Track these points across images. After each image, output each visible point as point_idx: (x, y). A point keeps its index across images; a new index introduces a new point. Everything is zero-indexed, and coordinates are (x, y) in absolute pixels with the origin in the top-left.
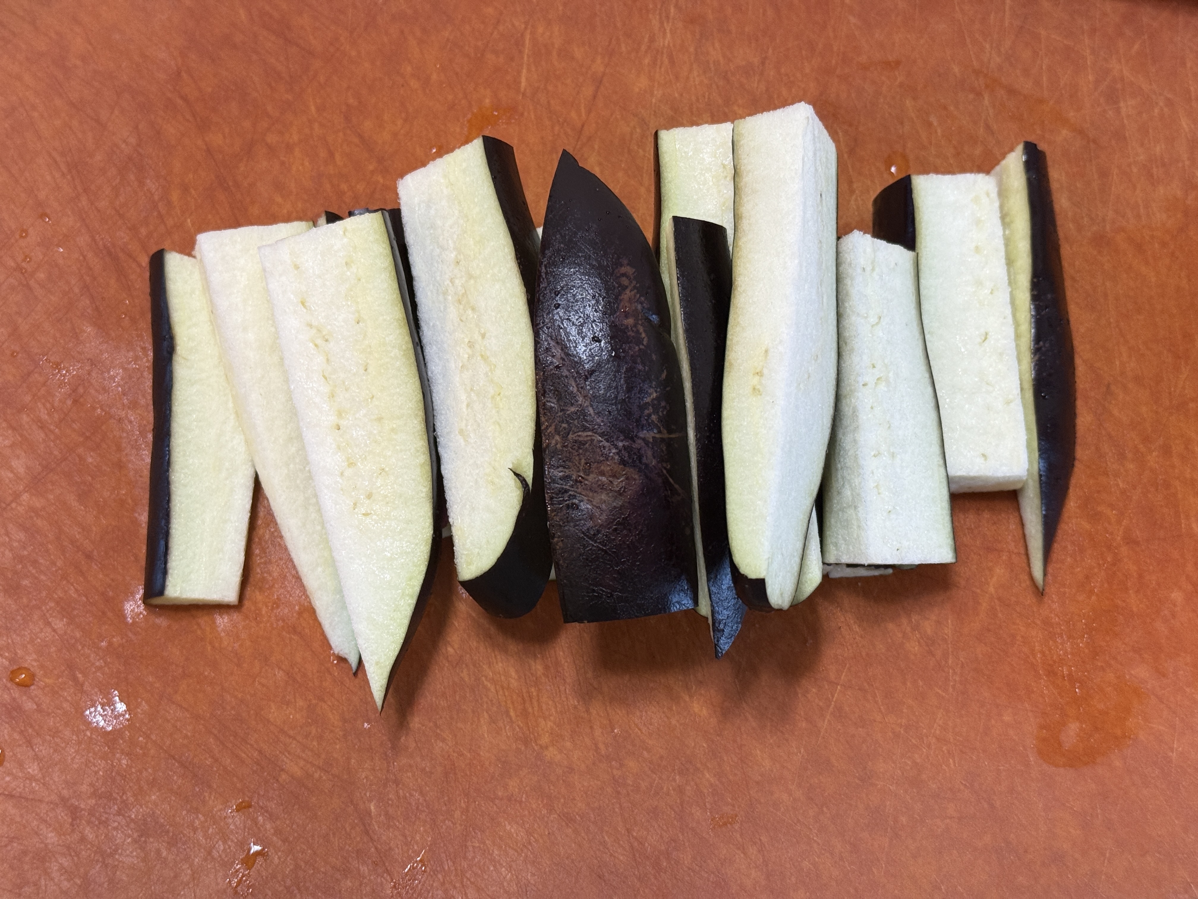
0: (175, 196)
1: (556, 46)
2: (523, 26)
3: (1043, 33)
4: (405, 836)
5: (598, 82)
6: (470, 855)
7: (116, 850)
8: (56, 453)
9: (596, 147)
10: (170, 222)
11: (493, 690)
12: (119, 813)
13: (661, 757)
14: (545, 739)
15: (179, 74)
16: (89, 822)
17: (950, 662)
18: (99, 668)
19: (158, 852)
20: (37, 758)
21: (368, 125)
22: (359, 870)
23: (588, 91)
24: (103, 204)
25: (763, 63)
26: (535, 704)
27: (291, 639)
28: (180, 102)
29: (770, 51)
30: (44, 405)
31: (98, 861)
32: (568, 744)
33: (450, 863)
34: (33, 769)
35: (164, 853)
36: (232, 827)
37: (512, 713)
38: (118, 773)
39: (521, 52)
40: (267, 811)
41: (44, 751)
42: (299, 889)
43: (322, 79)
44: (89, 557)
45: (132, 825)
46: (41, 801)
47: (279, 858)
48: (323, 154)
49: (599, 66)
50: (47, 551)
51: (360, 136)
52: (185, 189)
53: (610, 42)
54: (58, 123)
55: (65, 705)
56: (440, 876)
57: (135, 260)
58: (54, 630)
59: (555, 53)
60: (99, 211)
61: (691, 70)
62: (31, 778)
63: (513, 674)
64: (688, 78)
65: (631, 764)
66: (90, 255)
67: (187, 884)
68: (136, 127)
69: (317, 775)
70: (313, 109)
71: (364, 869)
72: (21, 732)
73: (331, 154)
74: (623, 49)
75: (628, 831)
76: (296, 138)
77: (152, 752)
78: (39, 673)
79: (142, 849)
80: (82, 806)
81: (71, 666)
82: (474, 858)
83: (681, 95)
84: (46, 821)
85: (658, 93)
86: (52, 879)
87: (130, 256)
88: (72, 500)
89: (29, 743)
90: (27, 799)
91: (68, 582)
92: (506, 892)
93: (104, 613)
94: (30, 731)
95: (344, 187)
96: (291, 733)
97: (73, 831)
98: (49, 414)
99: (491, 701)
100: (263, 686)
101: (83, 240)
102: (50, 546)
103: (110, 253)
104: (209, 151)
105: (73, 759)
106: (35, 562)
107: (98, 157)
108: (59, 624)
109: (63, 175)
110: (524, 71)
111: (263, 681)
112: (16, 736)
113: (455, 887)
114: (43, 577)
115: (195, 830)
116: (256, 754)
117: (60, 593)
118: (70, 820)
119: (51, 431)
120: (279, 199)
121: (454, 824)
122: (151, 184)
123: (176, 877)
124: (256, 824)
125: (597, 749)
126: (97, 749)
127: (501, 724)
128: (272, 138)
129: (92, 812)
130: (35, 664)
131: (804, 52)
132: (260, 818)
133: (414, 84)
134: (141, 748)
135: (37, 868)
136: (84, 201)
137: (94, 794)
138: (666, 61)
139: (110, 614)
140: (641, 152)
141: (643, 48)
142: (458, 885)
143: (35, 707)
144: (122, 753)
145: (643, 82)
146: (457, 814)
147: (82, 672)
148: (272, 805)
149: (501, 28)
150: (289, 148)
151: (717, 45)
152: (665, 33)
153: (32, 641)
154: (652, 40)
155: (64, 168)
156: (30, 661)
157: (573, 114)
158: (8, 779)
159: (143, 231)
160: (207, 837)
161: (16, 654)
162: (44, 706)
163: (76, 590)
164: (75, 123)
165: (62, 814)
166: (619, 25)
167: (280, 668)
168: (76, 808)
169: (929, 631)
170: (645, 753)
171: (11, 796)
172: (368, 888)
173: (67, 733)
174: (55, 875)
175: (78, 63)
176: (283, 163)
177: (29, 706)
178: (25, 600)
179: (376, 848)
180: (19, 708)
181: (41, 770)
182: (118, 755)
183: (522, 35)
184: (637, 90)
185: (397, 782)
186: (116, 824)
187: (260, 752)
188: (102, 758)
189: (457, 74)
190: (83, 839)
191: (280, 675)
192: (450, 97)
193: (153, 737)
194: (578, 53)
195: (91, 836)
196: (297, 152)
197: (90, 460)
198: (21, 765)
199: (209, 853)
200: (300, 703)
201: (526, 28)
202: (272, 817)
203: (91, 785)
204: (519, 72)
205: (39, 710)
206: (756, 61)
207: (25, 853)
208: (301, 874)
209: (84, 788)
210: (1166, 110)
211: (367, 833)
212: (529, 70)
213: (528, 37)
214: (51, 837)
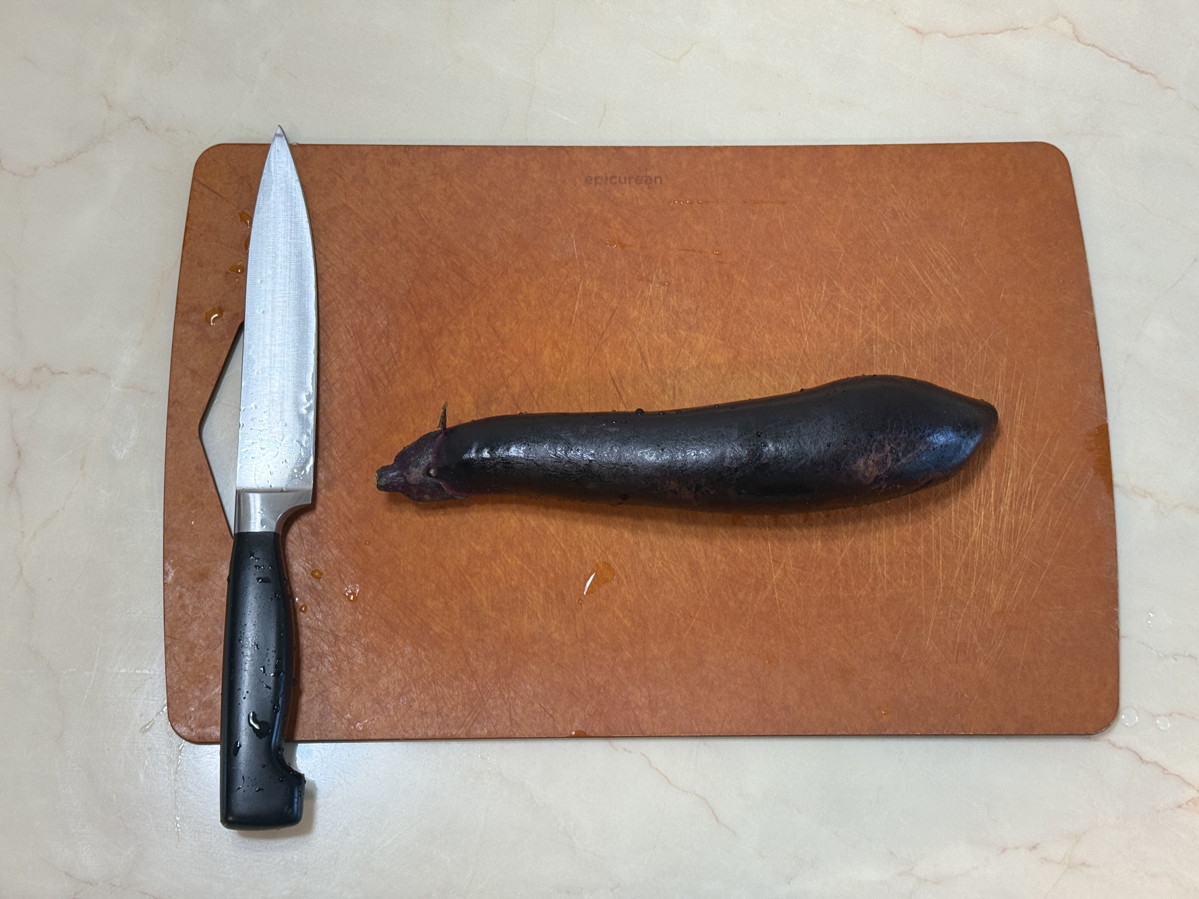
0: (403, 352)
1: (595, 291)
2: (579, 280)
3: (840, 306)
4: (484, 665)
5: (613, 311)
6: (513, 677)
7: (354, 656)
8: (339, 471)
9: (609, 344)
10: (399, 365)
11: (531, 603)
12: (357, 640)
13: (606, 643)
14: (553, 629)
15: (409, 290)
16: (343, 643)
17: (749, 613)
18: (352, 574)
19: (373, 659)
20: (321, 611)
21: (498, 323)
22: (462, 678)
23: (608, 315)
24: (369, 353)
25: (697, 309)
26: (550, 612)
27: (439, 570)
28: (409, 305)
29: (701, 303)
30: (335, 448)
31: (345, 661)
32: (564, 632)
33: (504, 680)
34: (320, 616)
35: (375, 660)
36: (406, 652)
37: (539, 615)
38: (357, 622)
39: (577, 293)
40: (422, 647)
41: (324, 608)
42: (434, 683)
43: (478, 299)
44: (350, 521)
45: (362, 646)
46: (322, 631)
47: (427, 668)
48: (475, 336)
49: (614, 304)
50: (332, 517)
51: (494, 329)
52: (408, 349)
53: (621, 292)
54: (351, 311)
55: (336, 589)
56: (499, 685)
57: (382, 382)
58: (333, 554)
59: (593, 295)
60: (367, 356)
61: (660, 309)
62: (318, 620)
63: (541, 597)
64: (658, 313)
65: (592, 644)
66: (361, 377)
67: (385, 675)
68: (387, 316)
69: (447, 633)
70: (472, 313)
71: (464, 678)
72: (315, 599)
73: (479, 337)
74: (628, 295)
75: (587, 674)
76: (463, 327)
77: (373, 614)
78: (325, 573)
79: (365, 657)
80: (340, 635)
81: (339, 572)
82: (514, 679)
83: (654, 321)
84: (323, 640)
85: (642, 320)
86: (324, 666)
87: (380, 380)
88: (345, 494)
89: (319, 604)
90: (315, 629)
91: (340, 532)
92: (528, 695)
93: (355, 549)
94: (319, 599)
95: (484, 354)
96: (436, 613)
97: (335, 646)
98: (336, 453)
99: (530, 609)
100: (425, 590)
101: (358, 370)
102: (333, 515)
103: (370, 378)
104: (421, 331)
105: (338, 613)
106: (326, 522)
107: (368, 330)
108: (335, 552)
109: (351, 337)
110: (578, 302)
111: (425, 588)
112: (313, 601)
113: (505, 691)
114: (329, 529)
115: (390, 651)
116: (419, 621)
117: (336, 537)
118: (334, 641)
119: (338, 461)
120: (452, 358)
121: (507, 662)
122: (392, 345)
123: (380, 671)
124: (417, 652)
125: (577, 636)
126: (348, 610)
127: (533, 620)
128: (451, 327)
129: (344, 638)
130: (323, 568)
131: (718, 305)
132: (419, 649)
133: (523, 305)
134: (368, 612)
135: (318, 660)
136: (360, 351)
137: (346, 630)
138: (648, 303)
139: (358, 549)
140: (630, 349)
141: (638, 296)
142: (506, 690)
143: (322, 588)
144: (360, 613)
145: (636, 314)
146: (509, 658)
147: (344, 575)
148: (425, 645)
149: (568, 280)
150: (460, 332)
151: (675, 298)
152: (649, 288)
153: (322, 558)
154: (642, 292)
155: (352, 334)
156: (321, 567)
157: (599, 327)
158: (307, 619)
159: (387, 368)
160: (394, 654)
161: (315, 563)
162: (326, 589)
163: (344, 537)
164: (359, 313)
165: (331, 638)
166: (627, 283)
167: (433, 583)
168: (338, 636)
169: (741, 598)
170: (599, 640)
171: (309, 627)
172: (465, 686)
173: (335, 602)
174: (326, 664)
175: (363, 281)
176: (455, 340)
177: (320, 587)
178: (320, 539)
179: (471, 670)
180: (315, 588)
181: (323, 617)
182: (358, 614)
183: (579, 284)
184: (632, 317)
185: (483, 640)
186: (354, 645)
187: (422, 620)
188: (350, 615)
189: (544, 301)
190: (340, 650)
191: (433, 586)
192: (540, 313)
193: (374, 608)
194: (605, 296)
195: (343, 649)
196: (463, 335)
197: (354, 476)
198: (314, 614)
199: (396, 663)
200: (442, 600)
201: (581, 281)
202: (425, 649)
203: (345, 626)
204: (575, 303)
205: (324, 590)
206: (693, 307)
207: (313, 653)
208: (436, 677)
209: (341, 627)
210: (896, 351)
211: (467, 662)
212: (580, 303)
213: (581, 285)
214: (326, 648)
